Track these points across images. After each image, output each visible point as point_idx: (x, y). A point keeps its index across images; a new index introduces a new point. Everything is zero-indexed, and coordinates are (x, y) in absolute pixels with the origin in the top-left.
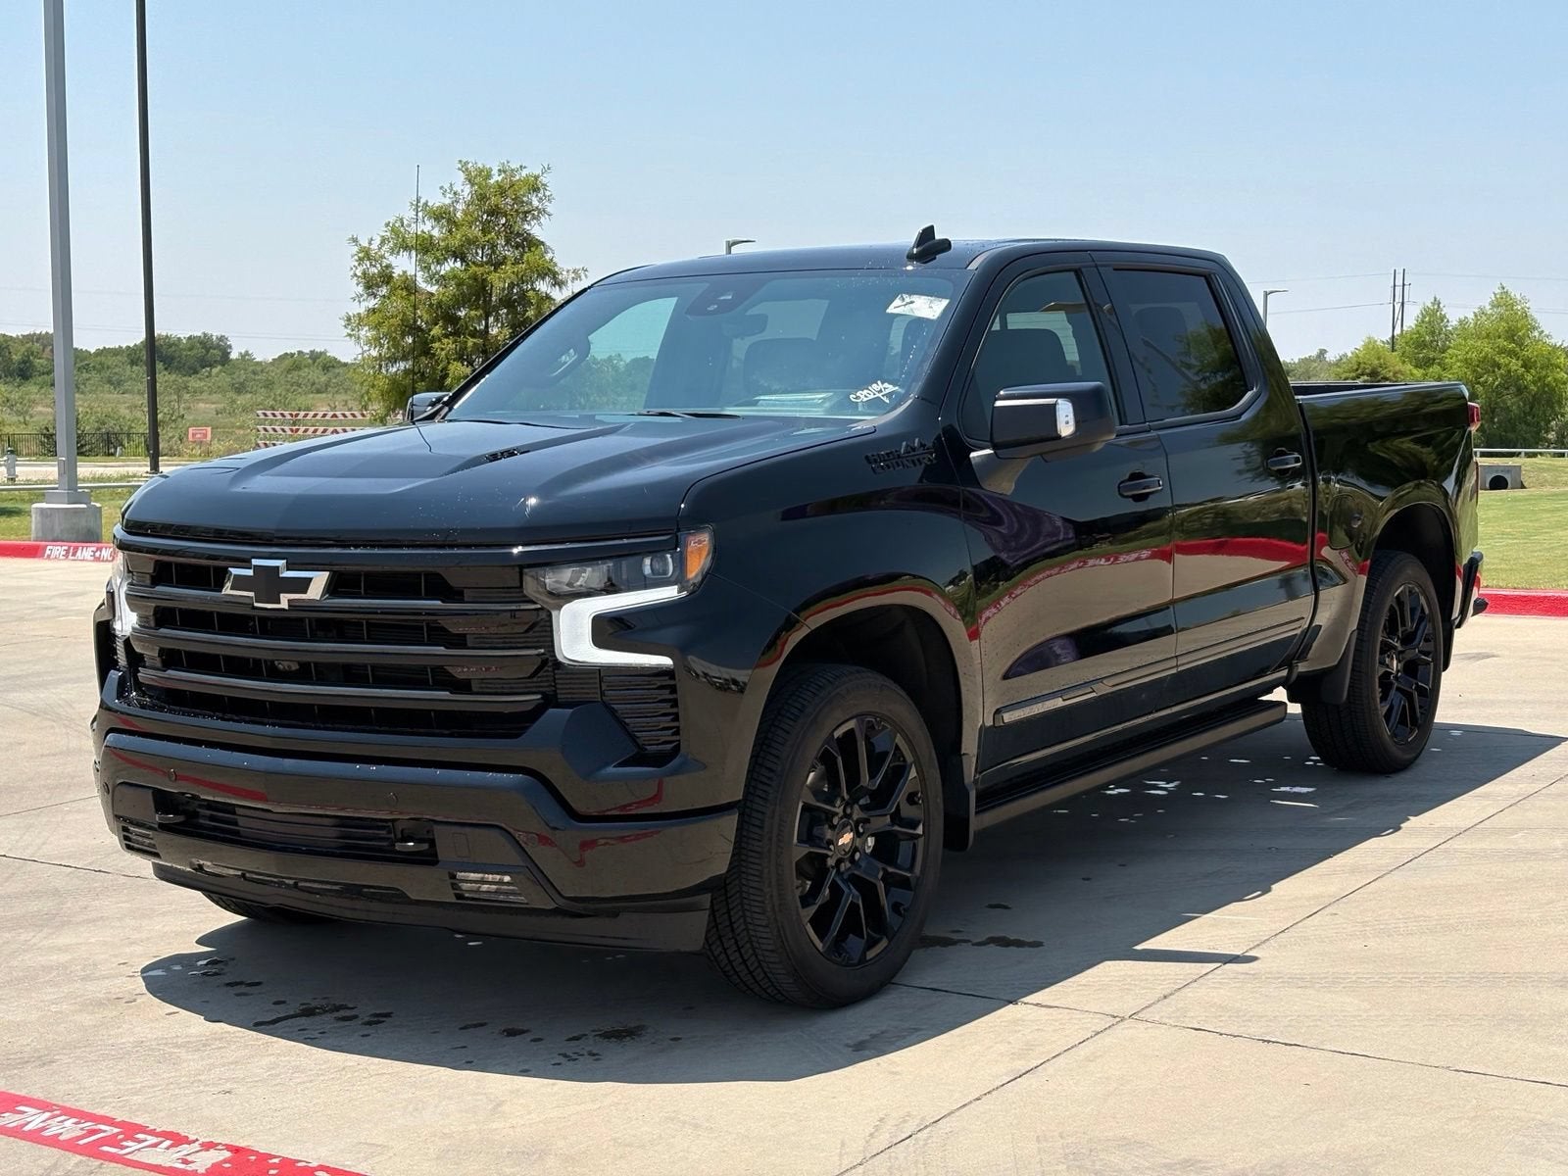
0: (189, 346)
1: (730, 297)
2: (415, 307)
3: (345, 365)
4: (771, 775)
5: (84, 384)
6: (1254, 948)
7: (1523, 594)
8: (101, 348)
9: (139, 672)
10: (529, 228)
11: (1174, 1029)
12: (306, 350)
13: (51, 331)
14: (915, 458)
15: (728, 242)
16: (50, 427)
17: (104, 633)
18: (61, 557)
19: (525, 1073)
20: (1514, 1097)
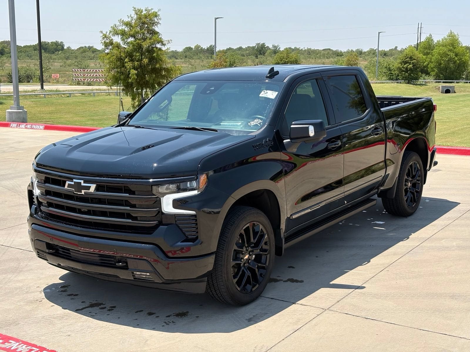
0: (52, 45)
1: (213, 89)
2: (120, 53)
3: (99, 51)
4: (225, 242)
5: (20, 57)
6: (364, 283)
7: (450, 148)
8: (25, 45)
9: (41, 207)
10: (154, 28)
11: (340, 314)
12: (87, 46)
13: (10, 40)
14: (267, 145)
15: (215, 18)
16: (10, 73)
17: (30, 193)
18: (15, 127)
19: (154, 329)
20: (436, 340)
